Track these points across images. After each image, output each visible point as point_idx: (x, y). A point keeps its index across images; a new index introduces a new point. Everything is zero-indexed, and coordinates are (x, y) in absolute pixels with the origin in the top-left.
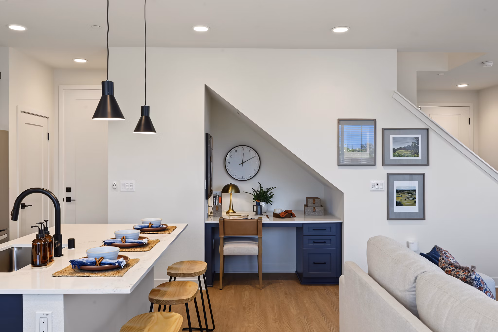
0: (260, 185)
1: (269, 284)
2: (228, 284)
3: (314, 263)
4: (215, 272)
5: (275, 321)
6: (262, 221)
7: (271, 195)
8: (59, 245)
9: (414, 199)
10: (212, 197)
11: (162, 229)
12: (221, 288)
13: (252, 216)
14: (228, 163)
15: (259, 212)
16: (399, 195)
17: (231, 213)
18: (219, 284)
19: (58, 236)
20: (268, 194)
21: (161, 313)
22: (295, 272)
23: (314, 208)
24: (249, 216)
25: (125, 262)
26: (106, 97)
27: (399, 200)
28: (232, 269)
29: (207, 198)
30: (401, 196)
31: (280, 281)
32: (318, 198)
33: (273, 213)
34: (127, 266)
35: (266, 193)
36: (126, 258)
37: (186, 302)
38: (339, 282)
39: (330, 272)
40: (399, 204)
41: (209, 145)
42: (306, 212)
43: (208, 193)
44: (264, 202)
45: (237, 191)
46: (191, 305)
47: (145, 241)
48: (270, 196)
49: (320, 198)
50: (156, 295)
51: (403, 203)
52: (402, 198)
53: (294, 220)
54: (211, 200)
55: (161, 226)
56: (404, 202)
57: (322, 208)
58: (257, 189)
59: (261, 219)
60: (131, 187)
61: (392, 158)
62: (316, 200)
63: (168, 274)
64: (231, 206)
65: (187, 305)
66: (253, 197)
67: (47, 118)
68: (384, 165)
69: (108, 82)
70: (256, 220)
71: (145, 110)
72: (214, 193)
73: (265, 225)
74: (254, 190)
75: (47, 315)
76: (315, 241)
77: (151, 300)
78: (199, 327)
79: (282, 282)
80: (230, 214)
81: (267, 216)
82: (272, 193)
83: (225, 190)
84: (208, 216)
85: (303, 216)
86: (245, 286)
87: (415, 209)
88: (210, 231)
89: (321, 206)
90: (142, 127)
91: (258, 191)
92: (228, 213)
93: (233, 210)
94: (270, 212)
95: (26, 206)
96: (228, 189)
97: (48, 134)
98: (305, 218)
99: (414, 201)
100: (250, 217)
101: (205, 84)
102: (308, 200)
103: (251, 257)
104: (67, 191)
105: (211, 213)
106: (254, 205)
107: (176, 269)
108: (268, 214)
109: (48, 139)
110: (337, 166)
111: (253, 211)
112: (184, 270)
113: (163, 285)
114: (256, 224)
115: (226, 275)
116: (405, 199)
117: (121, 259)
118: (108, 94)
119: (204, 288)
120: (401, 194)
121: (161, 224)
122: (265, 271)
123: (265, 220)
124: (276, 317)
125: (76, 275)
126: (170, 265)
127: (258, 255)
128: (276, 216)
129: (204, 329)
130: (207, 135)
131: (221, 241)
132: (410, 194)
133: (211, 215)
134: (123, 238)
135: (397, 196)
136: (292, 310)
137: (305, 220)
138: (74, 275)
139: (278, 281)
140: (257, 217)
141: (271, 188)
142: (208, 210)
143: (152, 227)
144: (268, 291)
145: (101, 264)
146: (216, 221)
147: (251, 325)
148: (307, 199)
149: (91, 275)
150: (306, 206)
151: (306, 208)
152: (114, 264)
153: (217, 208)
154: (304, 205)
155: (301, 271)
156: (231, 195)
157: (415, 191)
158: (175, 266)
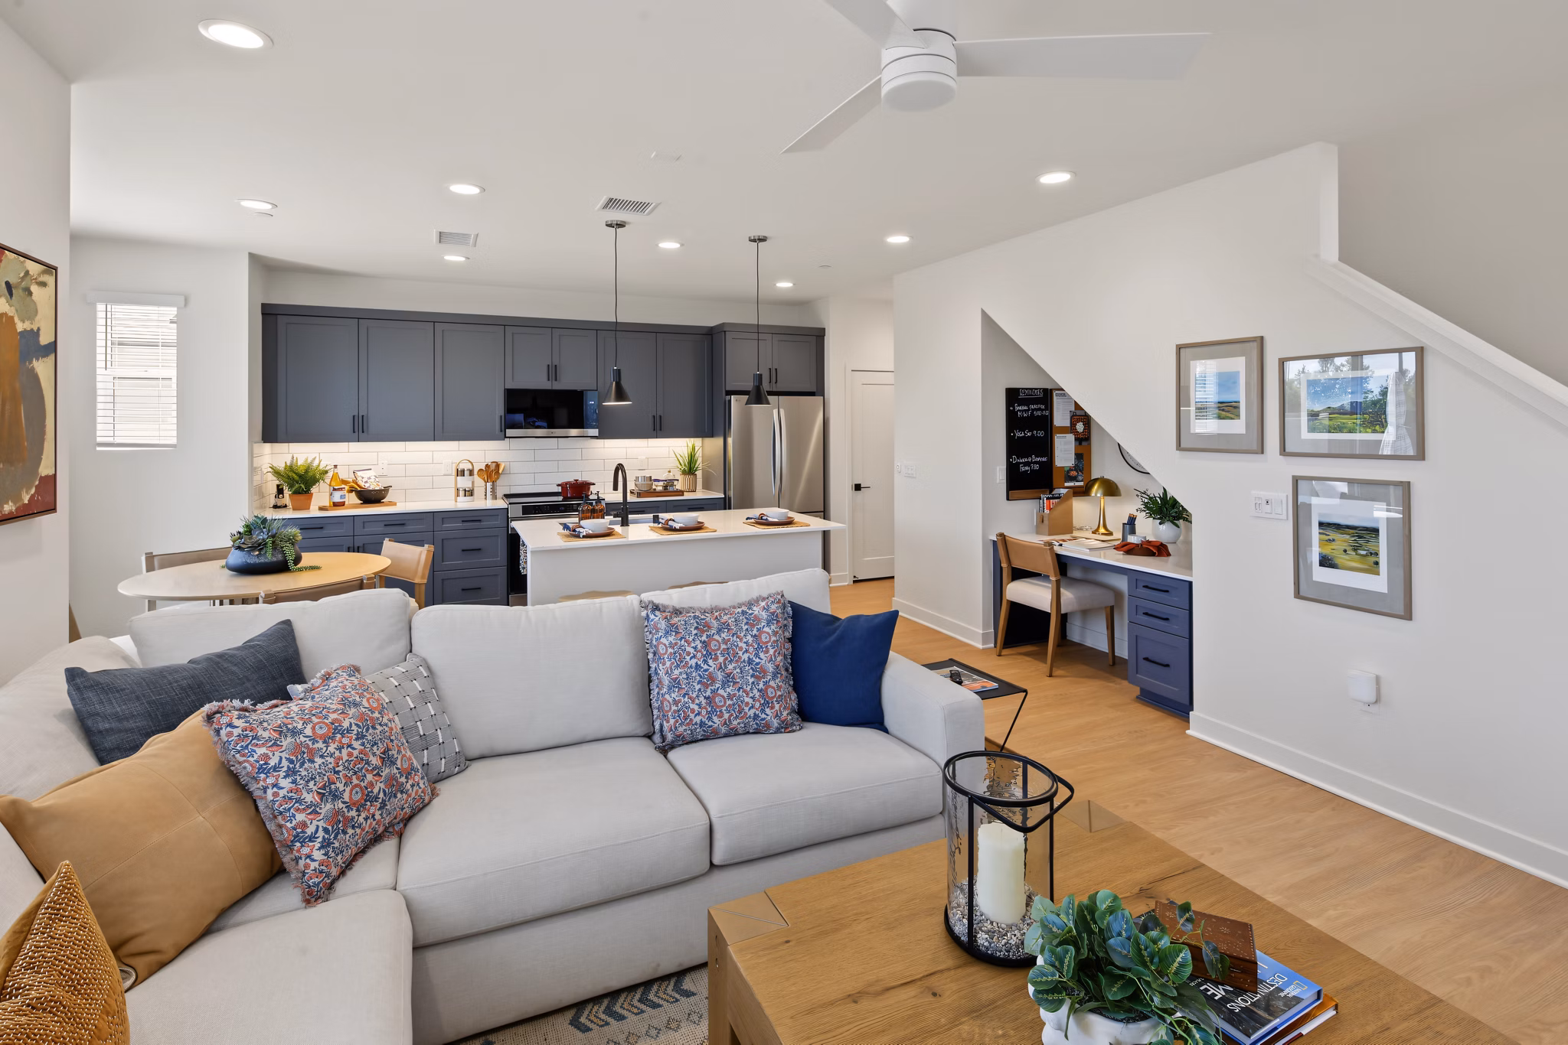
6: (1052, 550)
9: (1371, 554)
12: (997, 653)
16: (1327, 538)
17: (1102, 534)
27: (1327, 551)
30: (1334, 540)
40: (1326, 562)
51: (1337, 561)
52: (1334, 546)
56: (1341, 559)
61: (1305, 435)
68: (1283, 451)
70: (1044, 546)
87: (1378, 583)
95: (863, 488)
99: (1373, 559)
101: (982, 310)
116: (1345, 551)
120: (1333, 535)
132: (1360, 537)
135: (1320, 540)
153: (1041, 518)
157: (1375, 531)
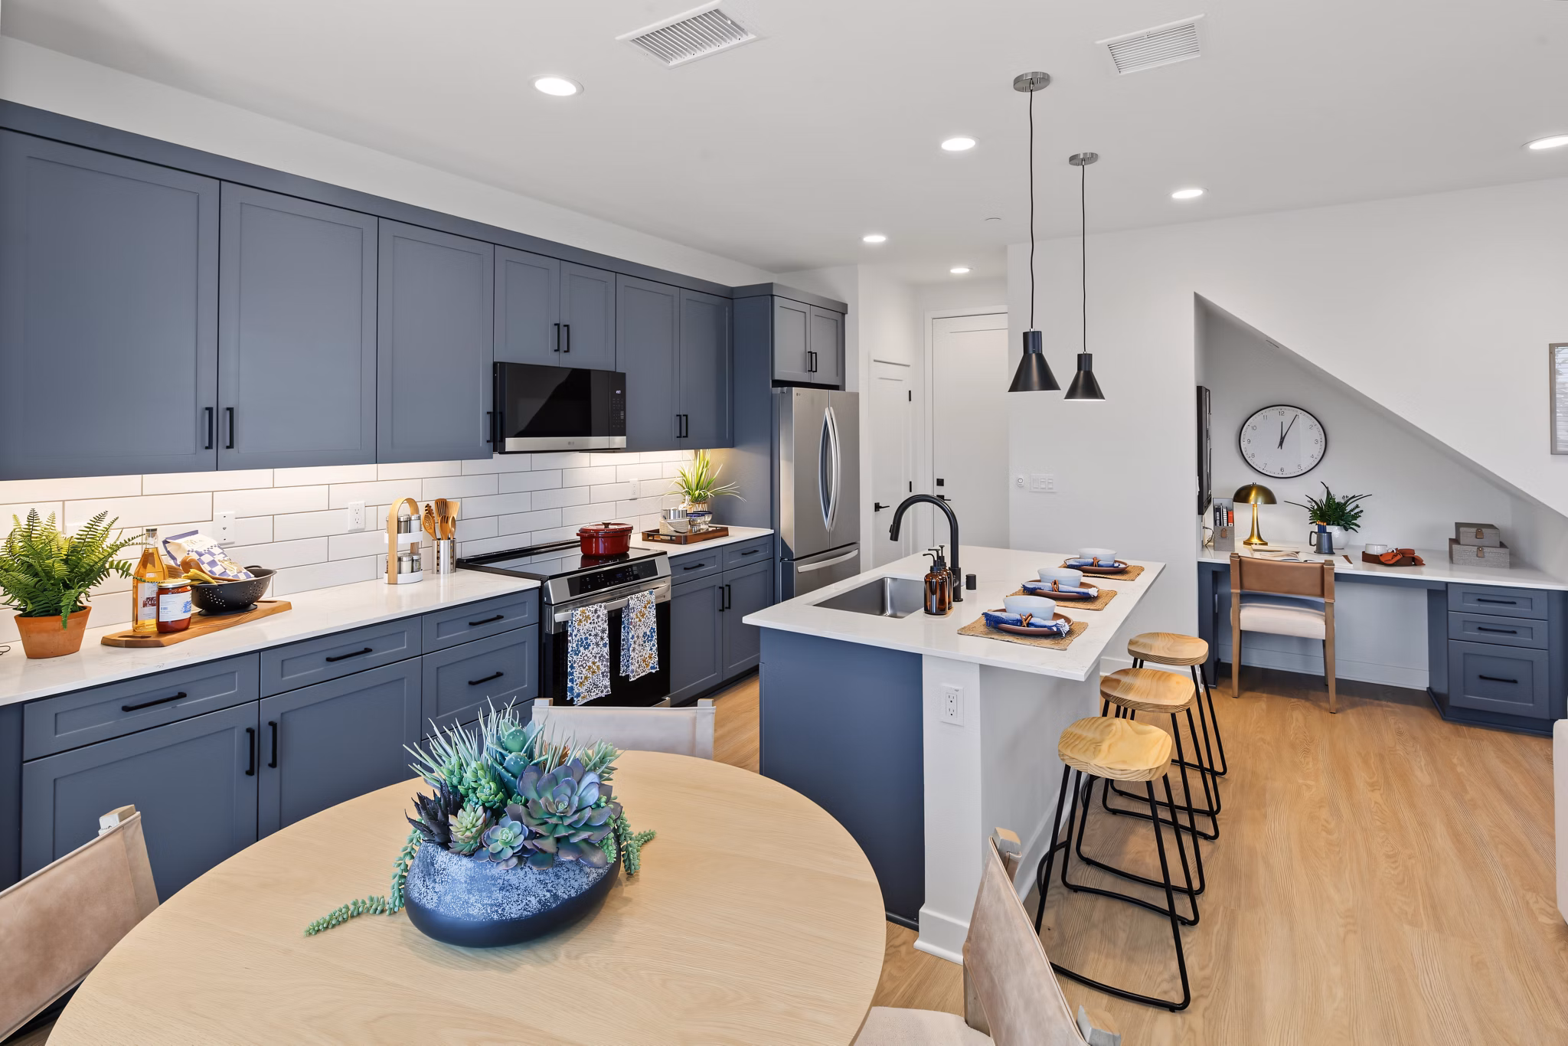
0: (1327, 488)
1: (1353, 705)
2: (1251, 689)
3: (1481, 677)
4: (1219, 660)
5: (1373, 786)
6: (1333, 569)
7: (1356, 511)
8: (957, 583)
10: (1211, 509)
11: (1117, 571)
12: (1236, 695)
13: (1309, 556)
14: (1246, 442)
15: (1325, 546)
17: (1256, 544)
18: (1230, 686)
19: (955, 570)
20: (1349, 508)
21: (1128, 723)
22: (1426, 690)
23: (1480, 548)
24: (1300, 554)
25: (1067, 628)
26: (1030, 356)
28: (1258, 659)
29: (1201, 511)
31: (1384, 703)
32: (1491, 526)
33: (1363, 552)
34: (1070, 633)
35: (1341, 507)
36: (1067, 620)
37: (1173, 711)
38: (1552, 731)
39: (1531, 705)
41: (1204, 409)
42: (1455, 557)
43: (1203, 502)
44: (1338, 525)
45: (1269, 498)
46: (1182, 719)
47: (1093, 592)
48: (1352, 513)
49: (1497, 526)
50: (1115, 689)
53: (1421, 574)
54: (1209, 515)
55: (1116, 565)
57: (1502, 550)
58: (1321, 496)
59: (1331, 563)
60: (1050, 486)
62: (1484, 530)
63: (1131, 652)
64: (1256, 531)
65: (1173, 716)
66: (1309, 514)
67: (908, 366)
69: (1034, 332)
70: (1319, 565)
71: (1084, 361)
72: (1216, 501)
73: (1340, 578)
74: (1312, 499)
75: (957, 691)
76: (1483, 626)
77: (1103, 694)
78: (1198, 764)
79: (1389, 707)
80: (1254, 547)
81: (1346, 557)
82: (1357, 506)
83: (1242, 496)
84: (1204, 546)
85: (1447, 564)
86: (1293, 700)
88: (1209, 577)
89: (1502, 545)
90: (1079, 391)
91: (1321, 501)
92: (1248, 543)
93: (1259, 537)
94: (1353, 547)
95: (881, 507)
96: (1248, 495)
97: (910, 392)
98: (1451, 569)
100: (1302, 557)
101: (1195, 293)
102: (1462, 529)
103: (1305, 642)
104: (938, 485)
105: (1209, 542)
106: (1312, 532)
107: (1145, 646)
108: (1346, 552)
109: (910, 400)
110: (1550, 455)
111: (1311, 544)
112: (1159, 649)
113: (1125, 672)
114: (1319, 571)
115: (1244, 670)
117: (1061, 622)
118: (1034, 352)
119: (1202, 690)
121: (1116, 561)
122: (1343, 672)
123: (1341, 567)
124: (1375, 779)
125: (992, 637)
126: (1133, 636)
127: (1324, 641)
128: (1368, 558)
129: (1207, 769)
130: (1199, 389)
131: (1235, 601)
133: (1209, 546)
134: (1055, 583)
136: (1418, 773)
137: (1452, 576)
138: (990, 636)
139: (1377, 702)
140: (1321, 559)
141: (1354, 497)
142: (1201, 535)
143: (1099, 566)
144: (1352, 720)
145: (1029, 625)
146: (1223, 558)
147: (1311, 783)
148: (1458, 526)
149: (1015, 641)
150: (1455, 541)
151: (1455, 547)
152: (1050, 628)
153: (1223, 533)
154: (1450, 539)
155: (1442, 688)
156: (1255, 508)
158: (1142, 640)
